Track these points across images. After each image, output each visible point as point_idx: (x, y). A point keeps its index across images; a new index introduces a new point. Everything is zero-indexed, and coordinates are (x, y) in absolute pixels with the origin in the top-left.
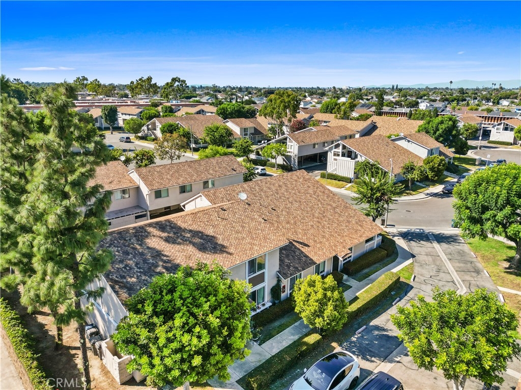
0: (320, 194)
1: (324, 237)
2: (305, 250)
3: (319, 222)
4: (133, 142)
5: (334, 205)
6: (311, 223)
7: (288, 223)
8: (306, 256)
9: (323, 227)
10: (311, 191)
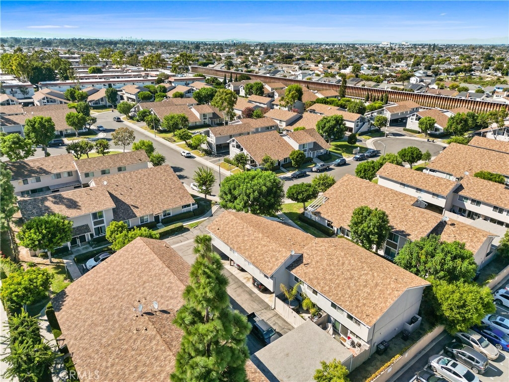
0: (169, 180)
1: (152, 204)
2: (135, 210)
3: (155, 196)
4: (122, 122)
5: (173, 187)
6: (150, 197)
7: (135, 196)
8: (134, 213)
9: (156, 199)
10: (163, 178)
